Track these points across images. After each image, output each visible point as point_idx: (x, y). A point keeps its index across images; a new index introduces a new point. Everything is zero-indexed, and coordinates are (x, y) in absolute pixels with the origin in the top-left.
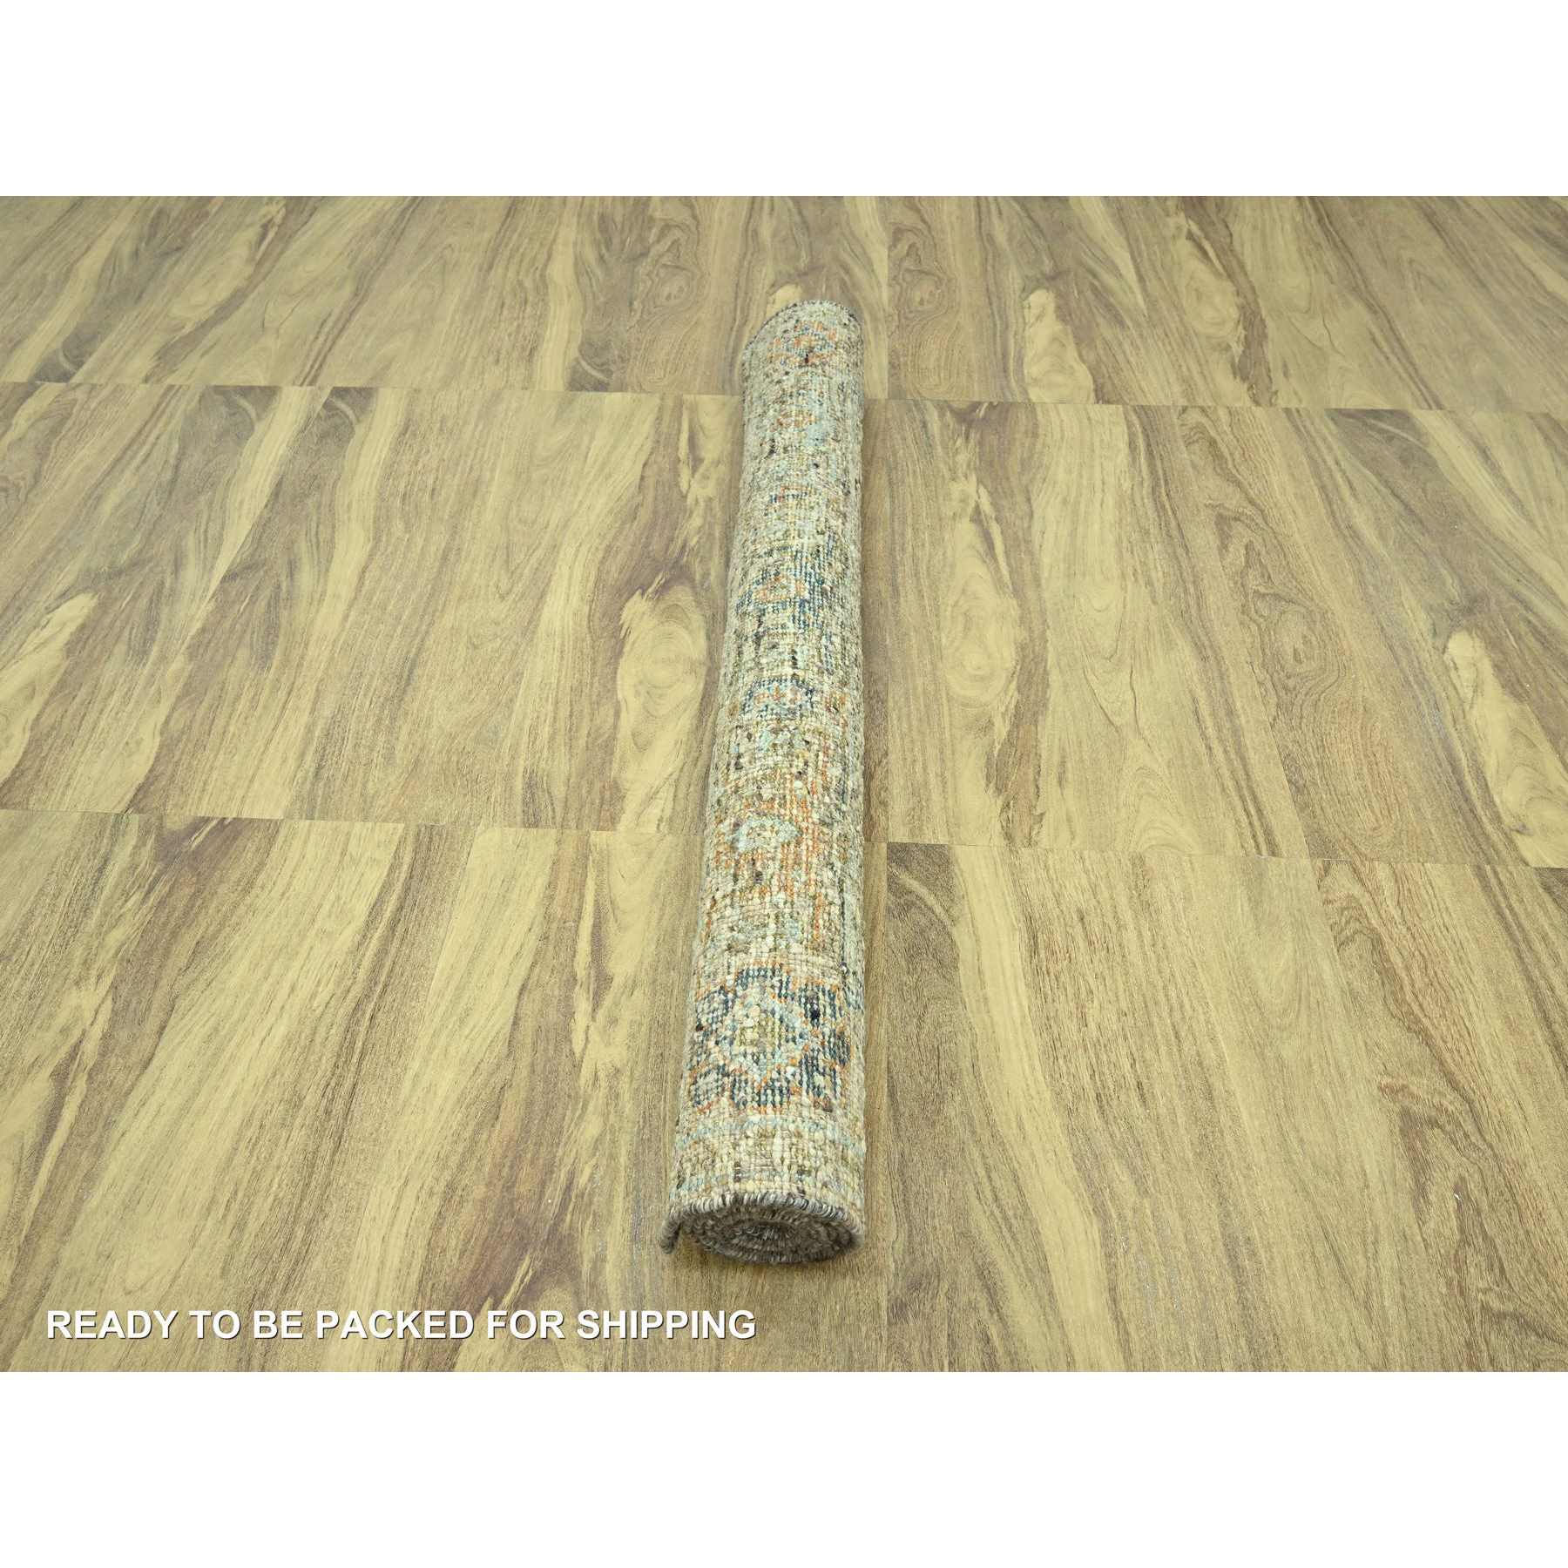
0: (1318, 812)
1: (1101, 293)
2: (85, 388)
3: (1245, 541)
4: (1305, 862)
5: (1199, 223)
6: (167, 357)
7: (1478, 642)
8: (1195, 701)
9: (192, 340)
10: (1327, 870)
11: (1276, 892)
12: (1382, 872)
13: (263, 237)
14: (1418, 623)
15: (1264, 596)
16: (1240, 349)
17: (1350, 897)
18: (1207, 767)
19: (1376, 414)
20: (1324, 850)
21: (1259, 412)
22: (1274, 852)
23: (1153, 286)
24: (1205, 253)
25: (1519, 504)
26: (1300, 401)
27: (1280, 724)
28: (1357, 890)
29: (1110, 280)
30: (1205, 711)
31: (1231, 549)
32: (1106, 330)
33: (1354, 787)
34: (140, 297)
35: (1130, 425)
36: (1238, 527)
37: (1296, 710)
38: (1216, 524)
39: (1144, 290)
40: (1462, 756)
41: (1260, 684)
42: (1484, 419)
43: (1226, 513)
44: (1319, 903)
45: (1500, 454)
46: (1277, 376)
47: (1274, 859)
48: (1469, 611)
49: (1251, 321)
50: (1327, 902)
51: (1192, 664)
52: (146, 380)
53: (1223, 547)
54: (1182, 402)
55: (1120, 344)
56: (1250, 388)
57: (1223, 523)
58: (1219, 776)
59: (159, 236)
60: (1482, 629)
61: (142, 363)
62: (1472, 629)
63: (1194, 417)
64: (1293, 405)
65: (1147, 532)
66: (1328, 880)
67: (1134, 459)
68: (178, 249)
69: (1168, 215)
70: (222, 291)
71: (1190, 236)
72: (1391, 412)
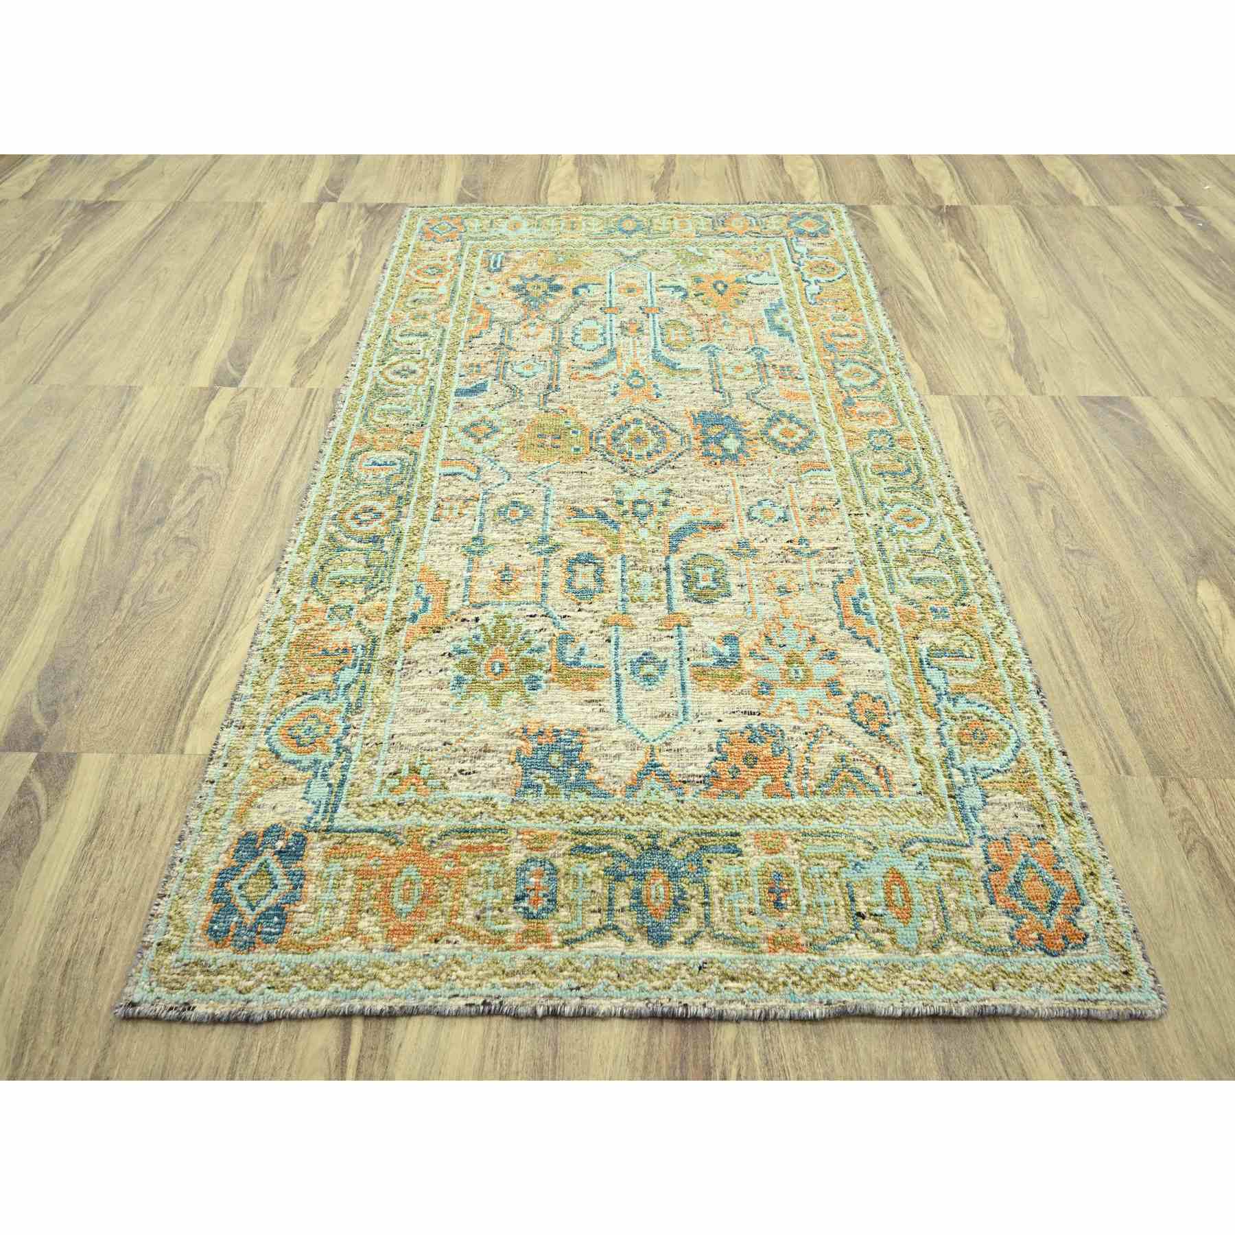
0: (1148, 736)
1: (914, 304)
2: (251, 391)
3: (1051, 505)
4: (1149, 779)
5: (965, 247)
6: (304, 364)
7: (1216, 589)
8: (1049, 642)
9: (318, 351)
10: (1164, 785)
11: (1137, 807)
12: (1200, 788)
13: (351, 265)
14: (1174, 573)
15: (1072, 552)
16: (1013, 349)
17: (1185, 809)
18: (1068, 698)
19: (1108, 400)
20: (1158, 768)
21: (1035, 398)
22: (1128, 773)
23: (945, 296)
24: (974, 271)
25: (1215, 472)
26: (1060, 391)
27: (1107, 661)
28: (1188, 804)
29: (918, 294)
30: (1057, 651)
31: (1043, 513)
32: (924, 334)
33: (1166, 712)
34: (275, 316)
35: (957, 413)
36: (1043, 495)
37: (1115, 648)
38: (1030, 492)
39: (942, 301)
40: (1228, 685)
41: (1087, 626)
42: (1178, 404)
43: (1035, 484)
44: (1166, 816)
45: (1193, 431)
46: (1040, 369)
47: (1129, 777)
48: (1204, 562)
49: (1014, 324)
50: (1171, 815)
51: (1040, 612)
52: (292, 384)
53: (1038, 512)
54: (985, 393)
55: (936, 346)
56: (1026, 380)
57: (1034, 490)
58: (1078, 705)
59: (279, 265)
60: (1215, 577)
61: (286, 371)
62: (1211, 577)
63: (996, 405)
64: (1056, 393)
65: (987, 499)
66: (1167, 796)
67: (965, 439)
68: (294, 276)
69: (944, 241)
70: (331, 310)
71: (962, 258)
72: (1120, 398)
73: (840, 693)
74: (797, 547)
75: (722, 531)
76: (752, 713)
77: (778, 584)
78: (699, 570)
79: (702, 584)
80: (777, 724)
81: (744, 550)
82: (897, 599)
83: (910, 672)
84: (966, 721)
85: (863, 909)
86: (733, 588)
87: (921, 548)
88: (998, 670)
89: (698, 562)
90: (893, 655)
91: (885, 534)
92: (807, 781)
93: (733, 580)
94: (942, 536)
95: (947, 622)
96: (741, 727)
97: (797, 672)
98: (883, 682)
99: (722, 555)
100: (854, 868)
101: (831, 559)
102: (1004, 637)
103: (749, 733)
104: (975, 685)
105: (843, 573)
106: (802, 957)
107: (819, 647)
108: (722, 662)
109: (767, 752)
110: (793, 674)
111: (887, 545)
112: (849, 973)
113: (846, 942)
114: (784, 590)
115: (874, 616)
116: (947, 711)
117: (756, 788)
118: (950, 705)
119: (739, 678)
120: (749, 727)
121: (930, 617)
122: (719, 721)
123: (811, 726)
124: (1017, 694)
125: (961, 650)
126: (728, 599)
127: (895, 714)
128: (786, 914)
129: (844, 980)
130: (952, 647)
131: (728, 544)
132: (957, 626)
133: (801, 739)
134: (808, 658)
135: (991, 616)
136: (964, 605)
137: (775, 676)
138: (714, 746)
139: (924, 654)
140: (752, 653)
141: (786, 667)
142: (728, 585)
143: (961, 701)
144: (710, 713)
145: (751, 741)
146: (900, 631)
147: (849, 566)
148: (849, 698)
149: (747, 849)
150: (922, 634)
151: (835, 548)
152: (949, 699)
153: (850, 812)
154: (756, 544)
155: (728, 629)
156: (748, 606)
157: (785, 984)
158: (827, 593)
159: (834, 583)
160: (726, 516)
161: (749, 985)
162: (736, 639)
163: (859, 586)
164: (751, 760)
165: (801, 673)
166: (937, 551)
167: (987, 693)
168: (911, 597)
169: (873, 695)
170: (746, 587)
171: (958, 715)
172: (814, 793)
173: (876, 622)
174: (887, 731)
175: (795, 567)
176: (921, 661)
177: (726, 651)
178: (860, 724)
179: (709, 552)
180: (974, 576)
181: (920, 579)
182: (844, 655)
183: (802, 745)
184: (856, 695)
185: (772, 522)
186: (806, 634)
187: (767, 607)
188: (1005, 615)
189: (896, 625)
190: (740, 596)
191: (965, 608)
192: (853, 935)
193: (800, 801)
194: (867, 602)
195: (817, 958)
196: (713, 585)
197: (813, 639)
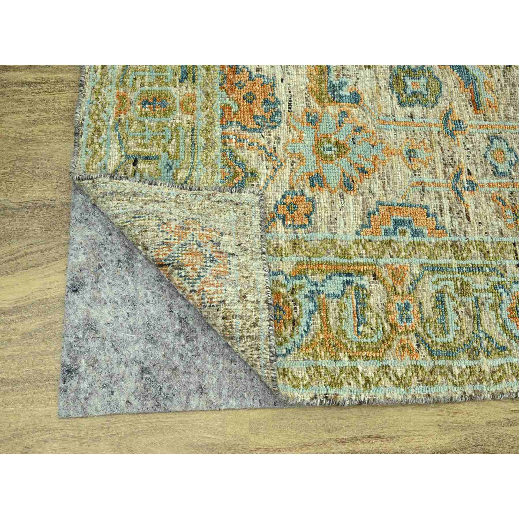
73: (313, 186)
74: (464, 177)
75: (471, 109)
76: (290, 106)
77: (418, 151)
78: (423, 80)
79: (409, 82)
80: (282, 125)
81: (451, 126)
82: (416, 270)
83: (337, 260)
84: (291, 303)
85: (141, 166)
86: (408, 110)
87: (483, 317)
88: (347, 359)
89: (432, 82)
90: (354, 246)
91: (494, 278)
92: (234, 141)
93: (417, 110)
94: (504, 348)
95: (396, 317)
96: (277, 95)
97: (329, 149)
98: (324, 228)
99: (442, 104)
100: (168, 165)
101: (455, 211)
102: (385, 381)
103: (272, 100)
104: (328, 325)
105: (439, 219)
106: (112, 113)
107: (356, 175)
108: (333, 88)
109: (257, 112)
110: (326, 145)
111: (480, 278)
112: (100, 145)
113: (119, 147)
114: (411, 154)
115: (394, 238)
116: (301, 287)
117: (228, 99)
118: (306, 291)
119: (320, 100)
120: (277, 102)
121: (399, 300)
122: (282, 80)
123: (281, 154)
124: (323, 372)
125: (366, 324)
126: (395, 102)
127: (295, 233)
128: (139, 107)
129: (96, 140)
130: (367, 313)
131: (457, 111)
132: (393, 327)
133: (269, 143)
134: (344, 162)
135: (410, 374)
136: (418, 345)
137: (324, 129)
138: (260, 73)
139: (356, 280)
140: (345, 114)
141: (333, 140)
142: (411, 105)
143: (311, 306)
144: (288, 74)
145: (266, 101)
146: (381, 261)
147: (448, 227)
148: (308, 192)
149: (184, 88)
150: (380, 285)
151: (468, 218)
152: (312, 292)
153: (210, 170)
154: (460, 137)
155: (366, 98)
156: (391, 119)
157: (97, 99)
158: (414, 198)
159: (427, 207)
160: (489, 114)
161: (99, 76)
162: (357, 102)
163: (426, 231)
164: (250, 98)
165: (329, 153)
166: (482, 335)
167: (321, 336)
168: (420, 285)
169: (313, 217)
170: (410, 120)
171: (297, 296)
172: (225, 144)
173: (388, 238)
174: (279, 222)
175: (440, 172)
176: (349, 275)
177: (345, 92)
178: (284, 197)
179: (445, 92)
180: (457, 371)
181: (443, 303)
182: (350, 197)
183: (263, 142)
184: (312, 200)
185: (490, 158)
186: (368, 166)
187: (392, 136)
188: (412, 392)
189: (386, 260)
190: (401, 113)
191: (415, 347)
192: (123, 153)
193: (218, 132)
194: (408, 234)
195: (111, 123)
196: (409, 92)
197: (363, 171)
